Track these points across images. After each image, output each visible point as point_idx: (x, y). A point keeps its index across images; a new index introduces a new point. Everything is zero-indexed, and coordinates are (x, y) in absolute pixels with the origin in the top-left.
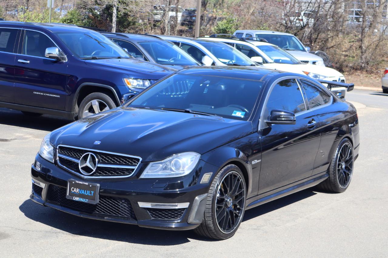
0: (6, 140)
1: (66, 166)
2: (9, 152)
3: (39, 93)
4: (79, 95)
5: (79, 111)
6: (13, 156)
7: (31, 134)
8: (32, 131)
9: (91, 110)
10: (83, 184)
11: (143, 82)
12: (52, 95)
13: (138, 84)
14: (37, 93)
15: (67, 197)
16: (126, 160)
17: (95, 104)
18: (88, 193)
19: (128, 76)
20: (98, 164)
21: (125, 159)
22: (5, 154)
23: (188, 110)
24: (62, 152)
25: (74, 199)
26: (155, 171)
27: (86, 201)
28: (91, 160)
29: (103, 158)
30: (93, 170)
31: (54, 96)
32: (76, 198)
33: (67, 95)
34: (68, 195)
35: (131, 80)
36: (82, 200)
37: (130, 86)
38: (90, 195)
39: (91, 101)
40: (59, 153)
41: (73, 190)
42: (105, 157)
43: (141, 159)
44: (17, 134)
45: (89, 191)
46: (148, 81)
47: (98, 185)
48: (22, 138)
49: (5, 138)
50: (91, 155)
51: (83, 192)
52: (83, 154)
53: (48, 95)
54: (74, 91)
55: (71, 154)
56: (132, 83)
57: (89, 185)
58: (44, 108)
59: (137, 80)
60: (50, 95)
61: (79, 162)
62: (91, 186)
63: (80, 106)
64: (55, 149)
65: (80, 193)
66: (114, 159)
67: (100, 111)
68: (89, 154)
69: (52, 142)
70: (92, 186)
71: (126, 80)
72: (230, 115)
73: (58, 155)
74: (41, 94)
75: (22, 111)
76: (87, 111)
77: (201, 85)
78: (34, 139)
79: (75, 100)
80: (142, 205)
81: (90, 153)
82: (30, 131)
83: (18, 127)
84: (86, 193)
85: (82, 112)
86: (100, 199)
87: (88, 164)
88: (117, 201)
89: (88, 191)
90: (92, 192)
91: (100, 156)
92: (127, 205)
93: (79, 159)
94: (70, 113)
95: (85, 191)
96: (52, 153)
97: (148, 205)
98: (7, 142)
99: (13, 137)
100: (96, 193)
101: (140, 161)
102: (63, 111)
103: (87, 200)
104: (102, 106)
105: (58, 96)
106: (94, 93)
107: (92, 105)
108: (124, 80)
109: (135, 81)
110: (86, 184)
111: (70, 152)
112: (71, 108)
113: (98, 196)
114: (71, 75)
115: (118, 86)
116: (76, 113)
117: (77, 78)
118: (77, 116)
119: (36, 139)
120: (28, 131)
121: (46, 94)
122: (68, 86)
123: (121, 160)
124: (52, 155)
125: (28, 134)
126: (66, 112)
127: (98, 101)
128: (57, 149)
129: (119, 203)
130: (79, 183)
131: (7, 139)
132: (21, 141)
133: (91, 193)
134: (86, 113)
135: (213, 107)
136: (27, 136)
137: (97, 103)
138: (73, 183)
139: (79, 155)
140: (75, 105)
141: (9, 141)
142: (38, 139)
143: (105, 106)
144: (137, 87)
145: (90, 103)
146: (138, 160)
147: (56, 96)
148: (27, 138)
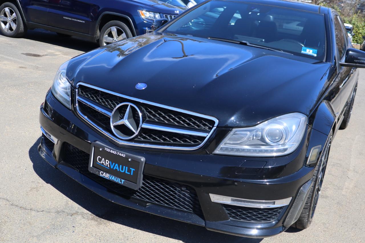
0: (39, 56)
1: (89, 117)
2: (37, 68)
3: (68, 18)
4: (100, 22)
5: (100, 35)
6: (40, 72)
7: (60, 51)
8: (62, 49)
9: (110, 35)
10: (117, 155)
11: (154, 14)
12: (78, 21)
13: (150, 16)
14: (66, 18)
15: (89, 170)
16: (190, 120)
17: (114, 30)
18: (125, 170)
19: (142, 8)
20: (143, 122)
21: (188, 119)
22: (34, 69)
23: (243, 42)
24: (84, 94)
25: (101, 175)
26: (239, 142)
27: (121, 181)
28: (132, 114)
29: (150, 112)
30: (134, 133)
31: (80, 21)
32: (105, 173)
33: (91, 21)
34: (91, 166)
35: (144, 12)
36: (113, 178)
37: (143, 17)
38: (129, 173)
39: (111, 28)
40: (79, 95)
41: (100, 160)
42: (155, 112)
43: (217, 121)
44: (50, 51)
45: (127, 168)
46: (158, 14)
47: (143, 159)
48: (52, 55)
49: (38, 54)
50: (131, 106)
51: (116, 167)
52: (118, 104)
53: (75, 20)
54: (96, 19)
55: (98, 100)
56: (145, 15)
57: (127, 158)
58: (72, 31)
59: (150, 12)
60: (77, 20)
61: (111, 114)
62: (130, 160)
63: (101, 31)
64: (73, 88)
65: (112, 167)
66: (170, 116)
67: (117, 36)
68: (128, 105)
69: (70, 75)
70: (132, 160)
71: (140, 11)
72: (299, 52)
73: (77, 97)
74: (70, 19)
75: (57, 33)
76: (107, 36)
77: (250, 13)
78: (62, 56)
79: (97, 26)
80: (215, 198)
81: (130, 104)
82: (60, 49)
83: (51, 45)
84: (122, 169)
85: (103, 36)
86: (143, 180)
87: (126, 122)
88: (173, 187)
89: (124, 167)
90: (132, 170)
91: (146, 109)
92: (189, 195)
93: (111, 110)
94: (92, 36)
95: (121, 166)
96: (69, 92)
97: (227, 200)
98: (39, 58)
99: (46, 53)
100: (139, 172)
101: (216, 125)
102: (87, 35)
103: (123, 181)
104: (119, 33)
105: (83, 22)
106: (113, 21)
107: (112, 30)
108: (139, 11)
109: (148, 13)
110: (122, 155)
111: (96, 97)
112: (94, 33)
113: (142, 176)
114: (94, 5)
115: (133, 16)
116: (98, 37)
117: (99, 8)
118: (99, 39)
119: (64, 56)
120: (59, 48)
121: (74, 20)
122: (91, 14)
123: (181, 120)
124: (69, 96)
125: (58, 51)
126: (90, 35)
127: (116, 28)
128: (76, 89)
129: (176, 189)
130: (110, 152)
131: (40, 54)
132: (51, 57)
133: (129, 171)
134: (106, 37)
135: (264, 40)
136: (57, 53)
137: (115, 30)
138: (101, 149)
139: (110, 103)
140: (97, 30)
141: (41, 57)
142: (66, 56)
143: (122, 33)
144: (149, 18)
145: (110, 29)
146: (213, 123)
147: (82, 21)
148: (56, 55)
